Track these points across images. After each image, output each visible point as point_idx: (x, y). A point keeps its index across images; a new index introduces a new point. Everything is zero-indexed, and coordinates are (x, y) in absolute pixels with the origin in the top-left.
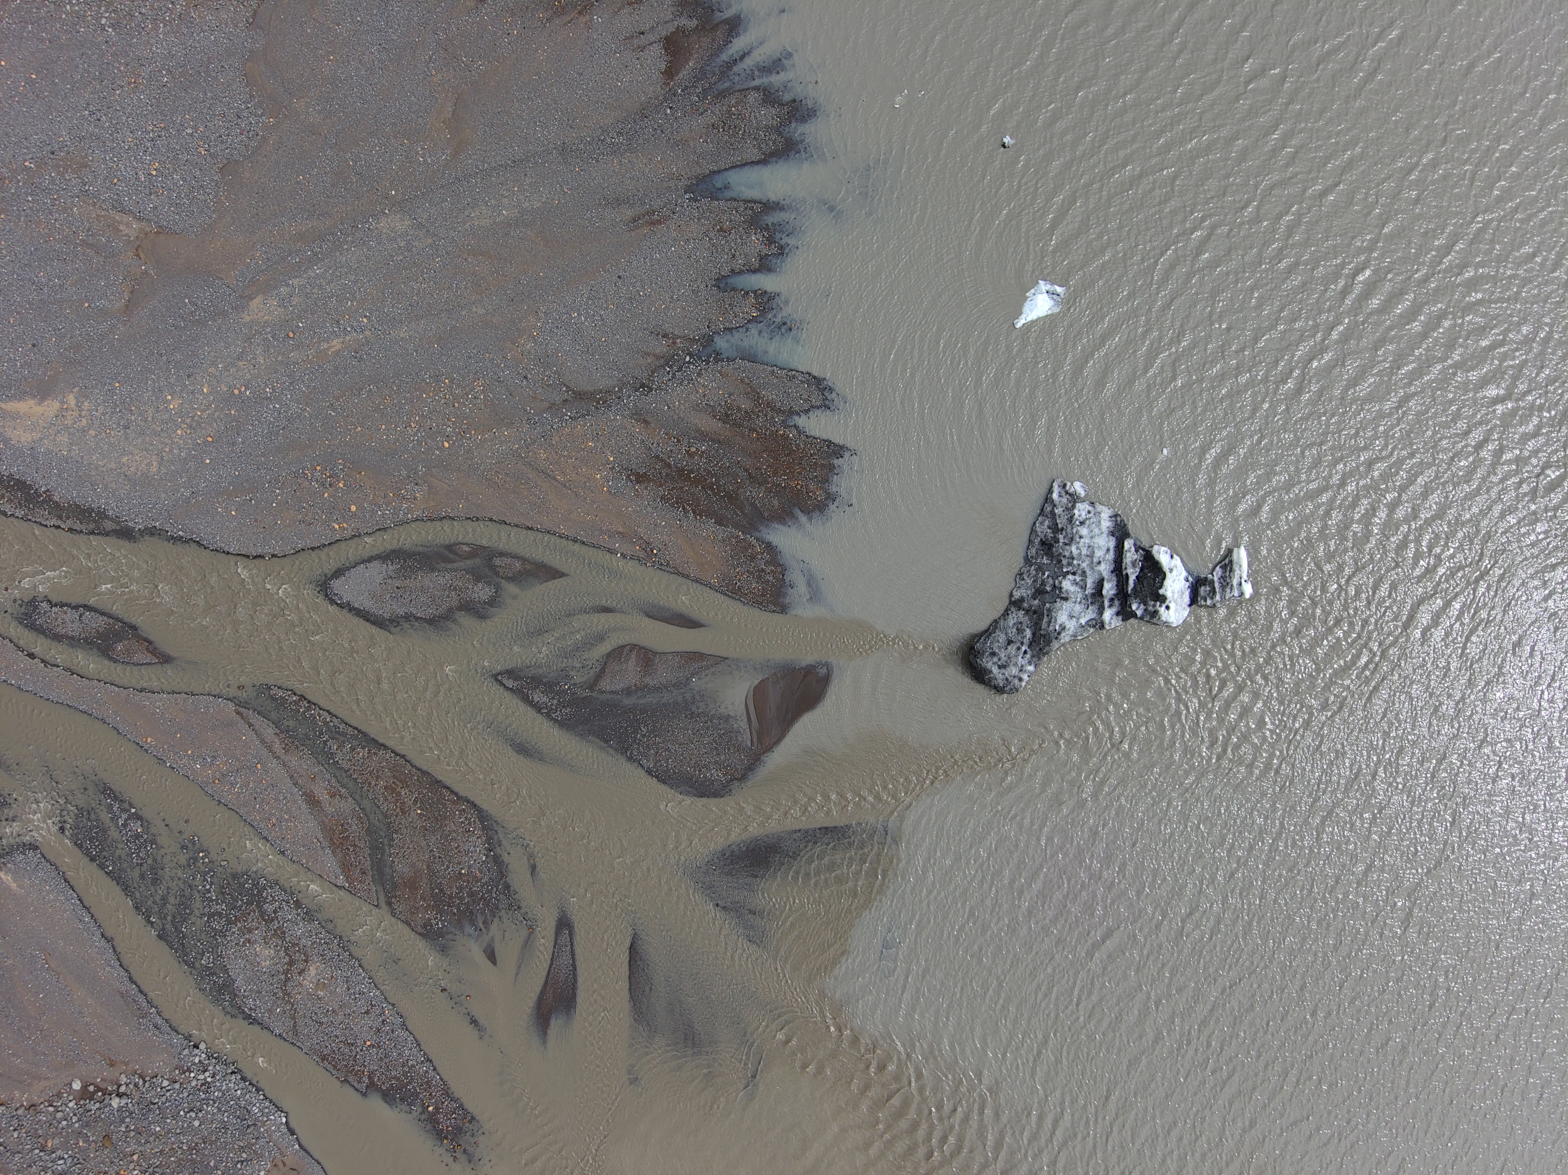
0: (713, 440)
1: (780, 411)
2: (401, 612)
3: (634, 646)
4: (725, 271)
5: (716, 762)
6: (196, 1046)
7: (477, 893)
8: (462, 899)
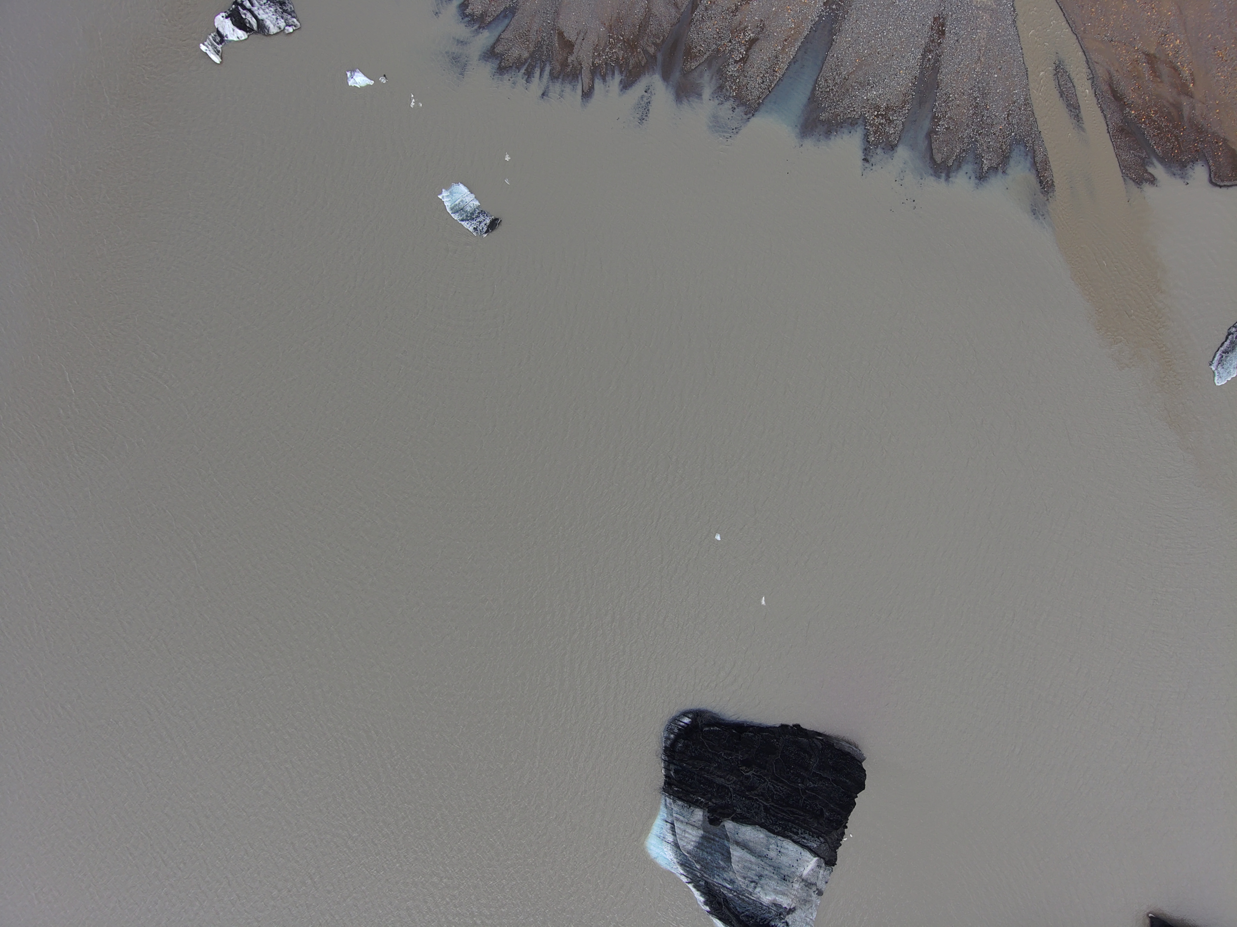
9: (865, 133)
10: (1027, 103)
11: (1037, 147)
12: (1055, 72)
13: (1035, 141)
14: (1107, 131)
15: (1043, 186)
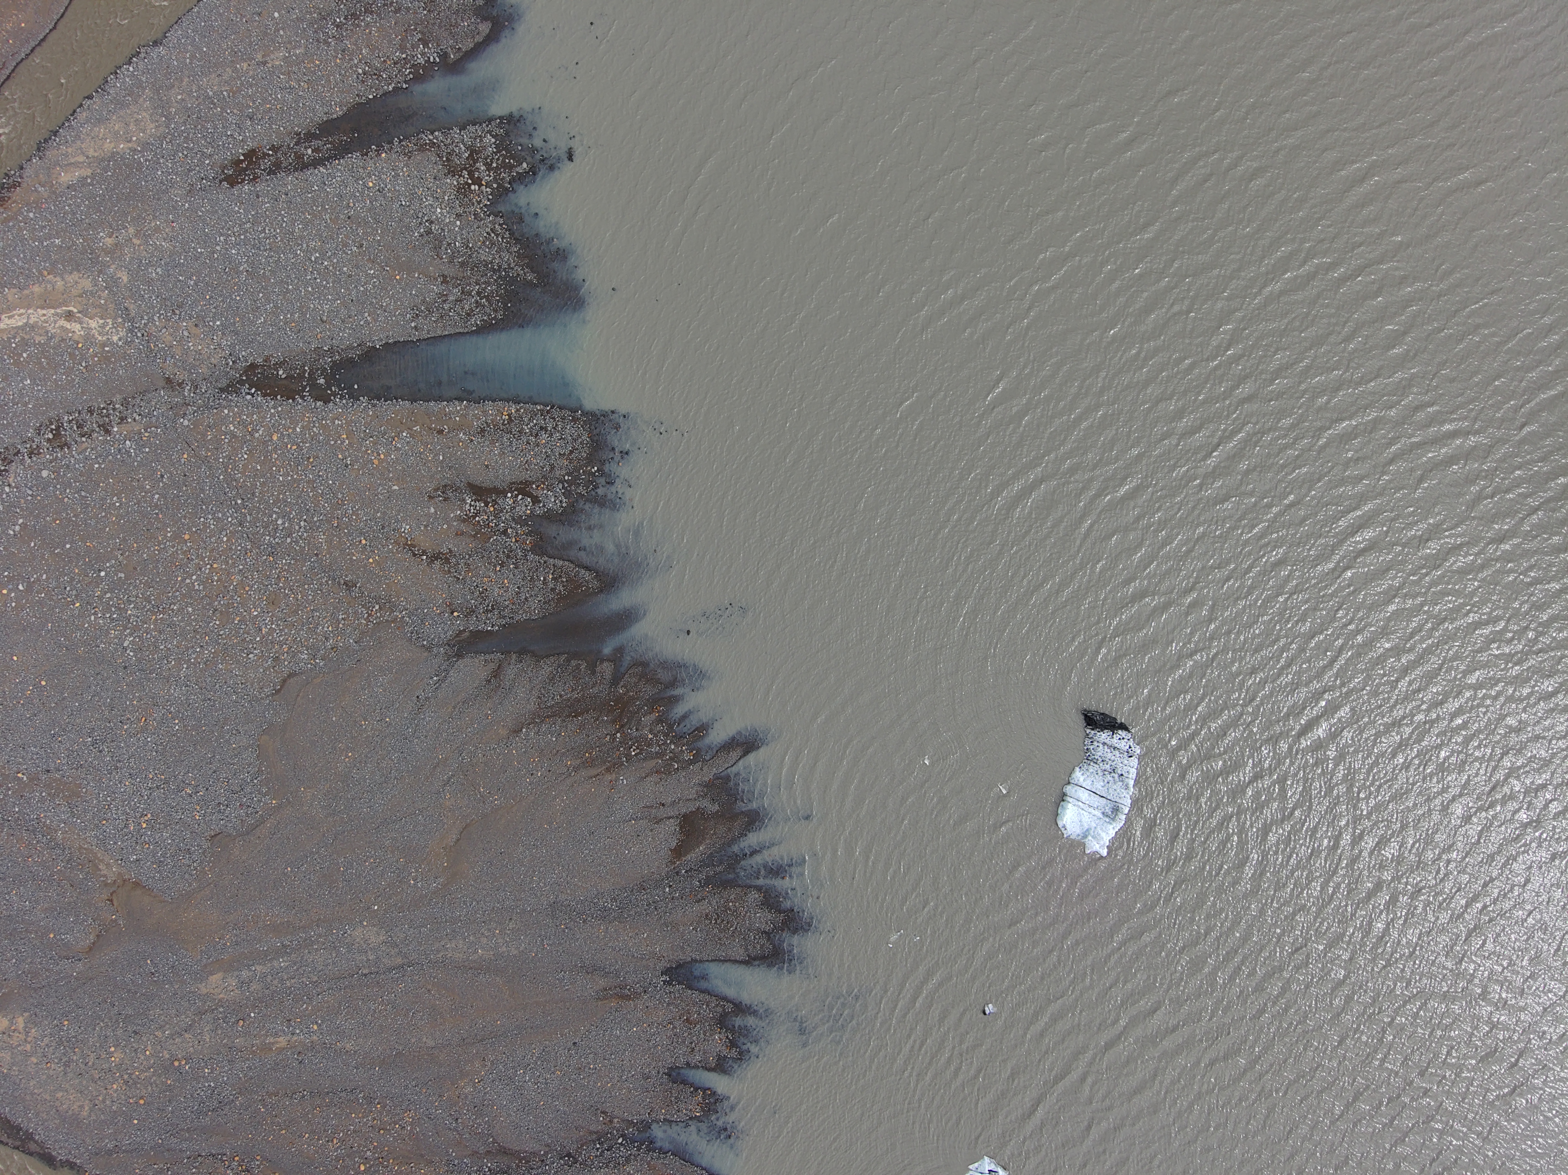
4: (681, 1062)
9: (522, 186)
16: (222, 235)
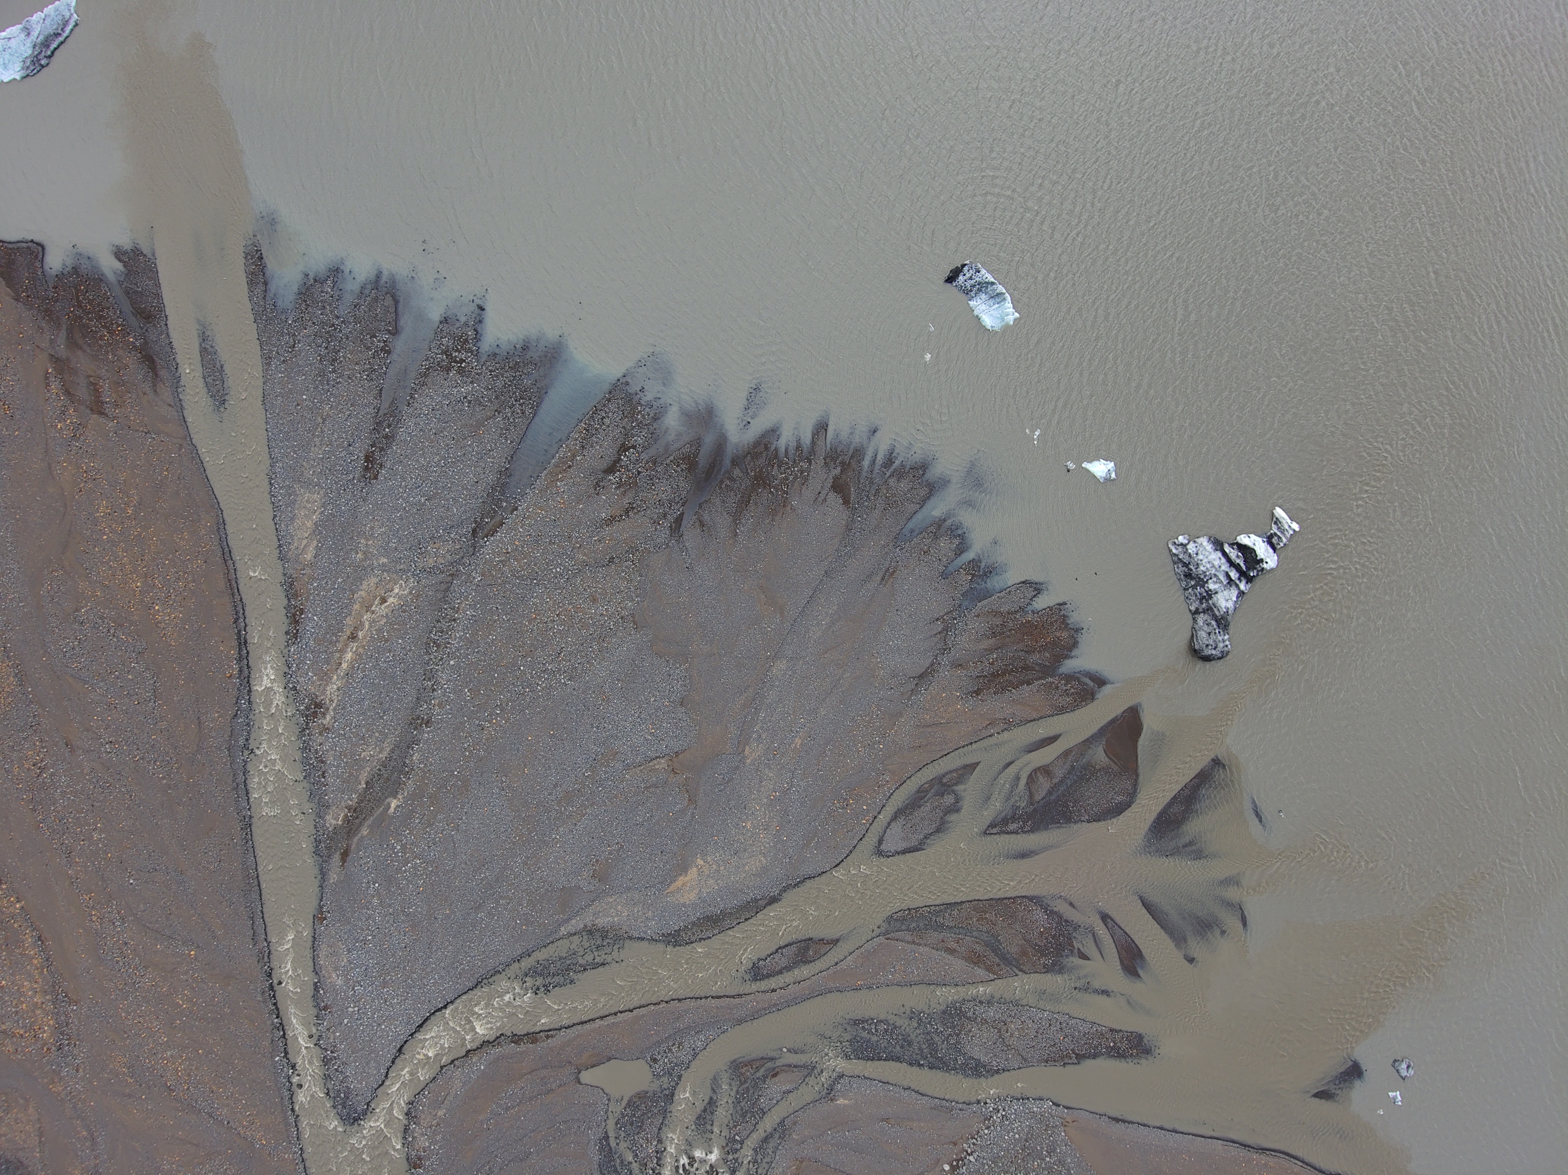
0: (996, 649)
1: (1016, 612)
2: (922, 837)
3: (1035, 771)
4: (941, 568)
5: (1115, 793)
6: (986, 1103)
7: (1055, 935)
8: (1051, 942)
9: (480, 342)
10: (267, 360)
11: (261, 303)
12: (227, 398)
13: (263, 311)
14: (168, 318)
15: (259, 253)
16: (398, 500)
